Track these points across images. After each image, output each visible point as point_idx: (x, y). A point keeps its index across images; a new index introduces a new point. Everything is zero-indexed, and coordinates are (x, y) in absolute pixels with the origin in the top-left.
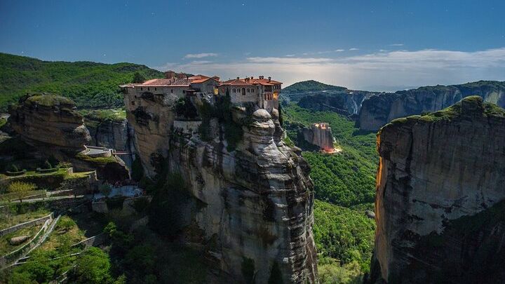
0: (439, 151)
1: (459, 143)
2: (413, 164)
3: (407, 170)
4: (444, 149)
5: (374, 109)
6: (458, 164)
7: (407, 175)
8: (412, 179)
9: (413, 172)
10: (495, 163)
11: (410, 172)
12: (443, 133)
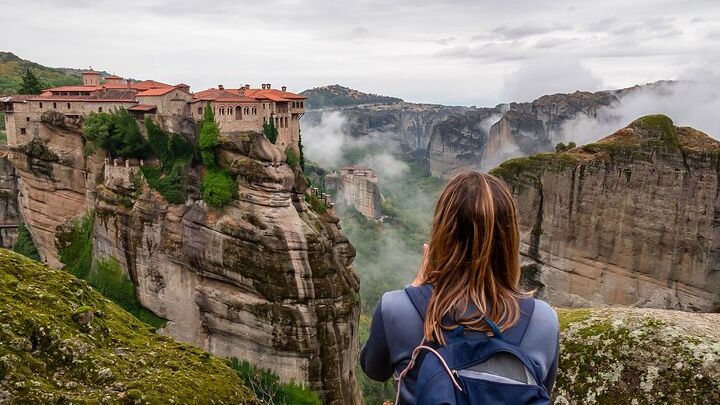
0: (593, 219)
1: (629, 201)
2: (542, 242)
3: (533, 254)
4: (600, 214)
5: (455, 139)
6: (628, 242)
7: (533, 262)
8: (543, 268)
9: (543, 255)
10: (700, 237)
11: (539, 256)
12: (600, 183)
